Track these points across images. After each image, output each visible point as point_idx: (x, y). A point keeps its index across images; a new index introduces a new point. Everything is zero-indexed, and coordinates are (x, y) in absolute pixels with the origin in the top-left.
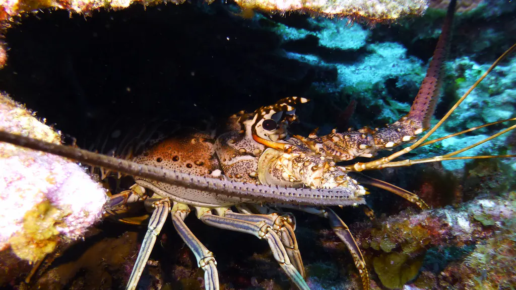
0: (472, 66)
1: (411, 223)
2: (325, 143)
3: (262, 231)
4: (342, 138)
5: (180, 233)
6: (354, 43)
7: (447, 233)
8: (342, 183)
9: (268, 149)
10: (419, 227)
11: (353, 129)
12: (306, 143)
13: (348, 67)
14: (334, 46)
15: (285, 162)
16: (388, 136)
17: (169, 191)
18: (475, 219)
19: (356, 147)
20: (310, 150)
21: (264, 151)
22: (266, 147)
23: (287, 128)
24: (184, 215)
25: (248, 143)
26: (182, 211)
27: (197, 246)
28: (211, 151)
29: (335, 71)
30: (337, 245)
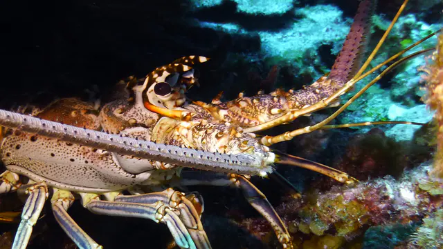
0: (420, 26)
1: (345, 198)
2: (231, 109)
3: (159, 213)
4: (250, 103)
5: (62, 226)
6: (279, 6)
7: (388, 208)
8: (246, 150)
9: (163, 118)
10: (355, 203)
11: (263, 92)
12: (208, 109)
13: (273, 34)
14: (255, 11)
15: (184, 132)
16: (304, 98)
17: (47, 176)
18: (420, 189)
19: (267, 112)
20: (213, 118)
21: (158, 120)
22: (161, 116)
23: (185, 94)
24: (66, 204)
25: (138, 113)
26: (64, 200)
27: (84, 240)
28: (96, 124)
29: (258, 39)
30: (262, 235)
